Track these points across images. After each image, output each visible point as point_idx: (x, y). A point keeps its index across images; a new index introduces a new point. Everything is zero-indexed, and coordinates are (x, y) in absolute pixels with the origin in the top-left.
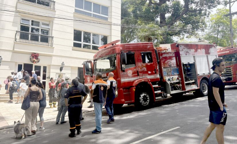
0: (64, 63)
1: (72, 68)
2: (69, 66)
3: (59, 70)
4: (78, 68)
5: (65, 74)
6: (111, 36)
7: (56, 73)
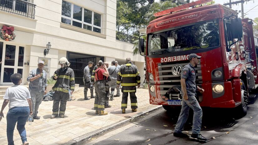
0: (51, 44)
1: (60, 52)
2: (56, 48)
4: (66, 52)
5: (50, 60)
6: (106, 14)
7: (39, 57)
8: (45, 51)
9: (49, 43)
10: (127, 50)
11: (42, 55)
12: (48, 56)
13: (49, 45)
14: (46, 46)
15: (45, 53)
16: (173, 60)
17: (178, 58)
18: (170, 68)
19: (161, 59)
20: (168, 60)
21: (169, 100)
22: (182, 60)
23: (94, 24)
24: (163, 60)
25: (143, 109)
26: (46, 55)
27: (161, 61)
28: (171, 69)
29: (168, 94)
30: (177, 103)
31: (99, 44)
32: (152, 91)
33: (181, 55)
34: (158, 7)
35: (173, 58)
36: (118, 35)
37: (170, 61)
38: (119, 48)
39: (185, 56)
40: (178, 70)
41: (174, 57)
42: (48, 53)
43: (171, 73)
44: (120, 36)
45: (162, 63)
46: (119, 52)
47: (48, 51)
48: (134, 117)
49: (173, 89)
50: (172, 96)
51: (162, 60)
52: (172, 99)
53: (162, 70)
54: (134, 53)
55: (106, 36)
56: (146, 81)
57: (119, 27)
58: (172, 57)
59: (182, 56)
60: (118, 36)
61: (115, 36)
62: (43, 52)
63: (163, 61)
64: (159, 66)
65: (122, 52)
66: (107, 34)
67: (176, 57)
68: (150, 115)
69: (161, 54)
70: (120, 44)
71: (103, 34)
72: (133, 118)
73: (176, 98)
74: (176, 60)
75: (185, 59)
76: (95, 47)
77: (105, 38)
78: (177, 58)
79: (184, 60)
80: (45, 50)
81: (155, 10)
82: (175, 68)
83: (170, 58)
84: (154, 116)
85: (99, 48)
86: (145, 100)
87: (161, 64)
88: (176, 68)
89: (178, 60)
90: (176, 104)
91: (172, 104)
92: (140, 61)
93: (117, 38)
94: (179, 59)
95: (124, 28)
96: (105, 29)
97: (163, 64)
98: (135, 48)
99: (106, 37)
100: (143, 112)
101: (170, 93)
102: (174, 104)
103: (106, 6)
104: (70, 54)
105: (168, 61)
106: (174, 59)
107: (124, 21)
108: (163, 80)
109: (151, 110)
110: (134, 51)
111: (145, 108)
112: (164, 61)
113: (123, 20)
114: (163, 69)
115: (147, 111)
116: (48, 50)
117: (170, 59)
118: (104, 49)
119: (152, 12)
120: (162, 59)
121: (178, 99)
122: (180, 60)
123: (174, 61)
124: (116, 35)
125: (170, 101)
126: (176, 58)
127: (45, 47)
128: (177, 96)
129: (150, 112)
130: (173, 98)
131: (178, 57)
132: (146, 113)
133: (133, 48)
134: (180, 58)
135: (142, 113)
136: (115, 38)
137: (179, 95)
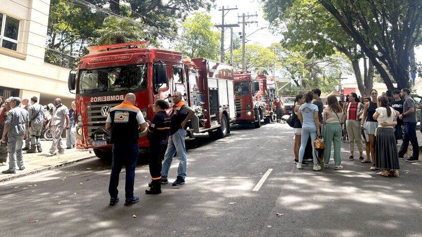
6: (29, 20)
10: (63, 80)
16: (103, 100)
18: (100, 109)
19: (91, 98)
22: (111, 100)
23: (4, 36)
30: (101, 143)
32: (79, 134)
33: (110, 96)
34: (115, 22)
35: (103, 98)
36: (49, 55)
37: (100, 101)
39: (114, 96)
40: (107, 111)
43: (100, 114)
44: (52, 56)
49: (99, 130)
50: (97, 137)
51: (92, 100)
52: (97, 140)
55: (26, 55)
57: (54, 36)
59: (112, 96)
61: (43, 56)
64: (89, 105)
66: (28, 53)
67: (105, 97)
69: (91, 93)
71: (21, 52)
74: (105, 100)
77: (24, 59)
78: (107, 98)
79: (113, 100)
81: (110, 27)
82: (104, 108)
83: (100, 97)
85: (11, 74)
87: (91, 103)
90: (100, 145)
91: (97, 145)
93: (47, 60)
96: (26, 44)
97: (93, 104)
101: (95, 133)
103: (29, 8)
105: (98, 101)
107: (65, 28)
112: (94, 101)
113: (63, 26)
114: (92, 109)
117: (100, 99)
118: (21, 76)
119: (107, 28)
121: (102, 139)
122: (109, 100)
125: (95, 141)
126: (105, 99)
128: (102, 137)
130: (99, 138)
134: (109, 98)
136: (43, 60)
137: (103, 135)
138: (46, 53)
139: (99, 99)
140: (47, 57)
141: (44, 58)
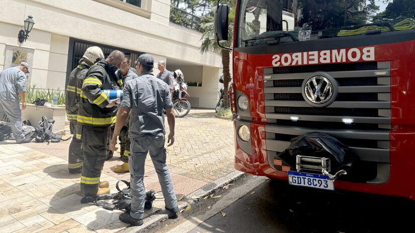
0: (34, 20)
1: (54, 38)
2: (47, 29)
3: (17, 39)
4: (69, 39)
5: (33, 53)
7: (6, 45)
8: (20, 34)
9: (30, 17)
10: (190, 43)
11: (15, 42)
12: (26, 44)
13: (29, 21)
14: (23, 24)
15: (22, 37)
16: (308, 60)
17: (323, 56)
18: (298, 83)
19: (274, 57)
20: (292, 60)
21: (293, 171)
22: (334, 61)
24: (280, 61)
25: (215, 172)
26: (23, 41)
27: (273, 62)
28: (300, 86)
29: (291, 153)
30: (316, 183)
31: (135, 28)
32: (242, 137)
33: (331, 49)
35: (308, 56)
36: (174, 14)
37: (300, 63)
38: (176, 39)
39: (343, 51)
40: (322, 89)
41: (310, 53)
42: (26, 38)
43: (299, 97)
44: (177, 17)
45: (274, 68)
46: (175, 45)
47: (27, 34)
48: (195, 197)
49: (306, 142)
50: (303, 162)
51: (277, 61)
52: (303, 170)
53: (275, 86)
54: (203, 49)
55: (150, 13)
56: (221, 103)
58: (305, 54)
59: (335, 52)
60: (174, 16)
61: (168, 15)
62: (17, 36)
63: (279, 63)
64: (268, 74)
65: (180, 47)
66: (152, 10)
67: (316, 53)
68: (234, 190)
69: (274, 44)
70: (177, 32)
71: (146, 9)
72: (192, 202)
73: (316, 167)
74: (316, 62)
75: (344, 60)
76: (129, 33)
77: (149, 18)
78: (319, 56)
79: (339, 61)
80: (22, 31)
82: (311, 83)
83: (299, 54)
84: (242, 194)
85: (137, 35)
86: (220, 148)
87: (272, 70)
88: (315, 83)
89: (322, 61)
90: (312, 186)
91: (302, 184)
92: (212, 65)
93: (172, 20)
94: (325, 59)
95: (187, 5)
97: (277, 70)
98: (204, 40)
99: (150, 16)
100: (215, 182)
101: (296, 151)
102: (307, 185)
104: (76, 43)
105: (294, 64)
106: (310, 57)
108: (276, 112)
109: (236, 176)
110: (203, 44)
111: (221, 170)
112: (281, 64)
114: (277, 84)
115: (227, 181)
116: (28, 32)
118: (146, 38)
120: (276, 57)
121: (320, 172)
122: (328, 61)
123: (311, 63)
124: (171, 14)
125: (297, 174)
126: (316, 57)
127: (21, 26)
128: (320, 164)
129: (231, 182)
130: (306, 166)
131: (322, 53)
132: (224, 185)
133: (202, 38)
134: (328, 56)
135: (214, 185)
136: (169, 20)
137: (323, 160)
138: (171, 12)
139: (298, 58)
140: (172, 16)
141: (169, 17)
